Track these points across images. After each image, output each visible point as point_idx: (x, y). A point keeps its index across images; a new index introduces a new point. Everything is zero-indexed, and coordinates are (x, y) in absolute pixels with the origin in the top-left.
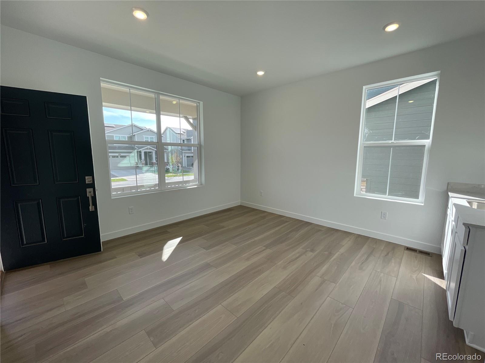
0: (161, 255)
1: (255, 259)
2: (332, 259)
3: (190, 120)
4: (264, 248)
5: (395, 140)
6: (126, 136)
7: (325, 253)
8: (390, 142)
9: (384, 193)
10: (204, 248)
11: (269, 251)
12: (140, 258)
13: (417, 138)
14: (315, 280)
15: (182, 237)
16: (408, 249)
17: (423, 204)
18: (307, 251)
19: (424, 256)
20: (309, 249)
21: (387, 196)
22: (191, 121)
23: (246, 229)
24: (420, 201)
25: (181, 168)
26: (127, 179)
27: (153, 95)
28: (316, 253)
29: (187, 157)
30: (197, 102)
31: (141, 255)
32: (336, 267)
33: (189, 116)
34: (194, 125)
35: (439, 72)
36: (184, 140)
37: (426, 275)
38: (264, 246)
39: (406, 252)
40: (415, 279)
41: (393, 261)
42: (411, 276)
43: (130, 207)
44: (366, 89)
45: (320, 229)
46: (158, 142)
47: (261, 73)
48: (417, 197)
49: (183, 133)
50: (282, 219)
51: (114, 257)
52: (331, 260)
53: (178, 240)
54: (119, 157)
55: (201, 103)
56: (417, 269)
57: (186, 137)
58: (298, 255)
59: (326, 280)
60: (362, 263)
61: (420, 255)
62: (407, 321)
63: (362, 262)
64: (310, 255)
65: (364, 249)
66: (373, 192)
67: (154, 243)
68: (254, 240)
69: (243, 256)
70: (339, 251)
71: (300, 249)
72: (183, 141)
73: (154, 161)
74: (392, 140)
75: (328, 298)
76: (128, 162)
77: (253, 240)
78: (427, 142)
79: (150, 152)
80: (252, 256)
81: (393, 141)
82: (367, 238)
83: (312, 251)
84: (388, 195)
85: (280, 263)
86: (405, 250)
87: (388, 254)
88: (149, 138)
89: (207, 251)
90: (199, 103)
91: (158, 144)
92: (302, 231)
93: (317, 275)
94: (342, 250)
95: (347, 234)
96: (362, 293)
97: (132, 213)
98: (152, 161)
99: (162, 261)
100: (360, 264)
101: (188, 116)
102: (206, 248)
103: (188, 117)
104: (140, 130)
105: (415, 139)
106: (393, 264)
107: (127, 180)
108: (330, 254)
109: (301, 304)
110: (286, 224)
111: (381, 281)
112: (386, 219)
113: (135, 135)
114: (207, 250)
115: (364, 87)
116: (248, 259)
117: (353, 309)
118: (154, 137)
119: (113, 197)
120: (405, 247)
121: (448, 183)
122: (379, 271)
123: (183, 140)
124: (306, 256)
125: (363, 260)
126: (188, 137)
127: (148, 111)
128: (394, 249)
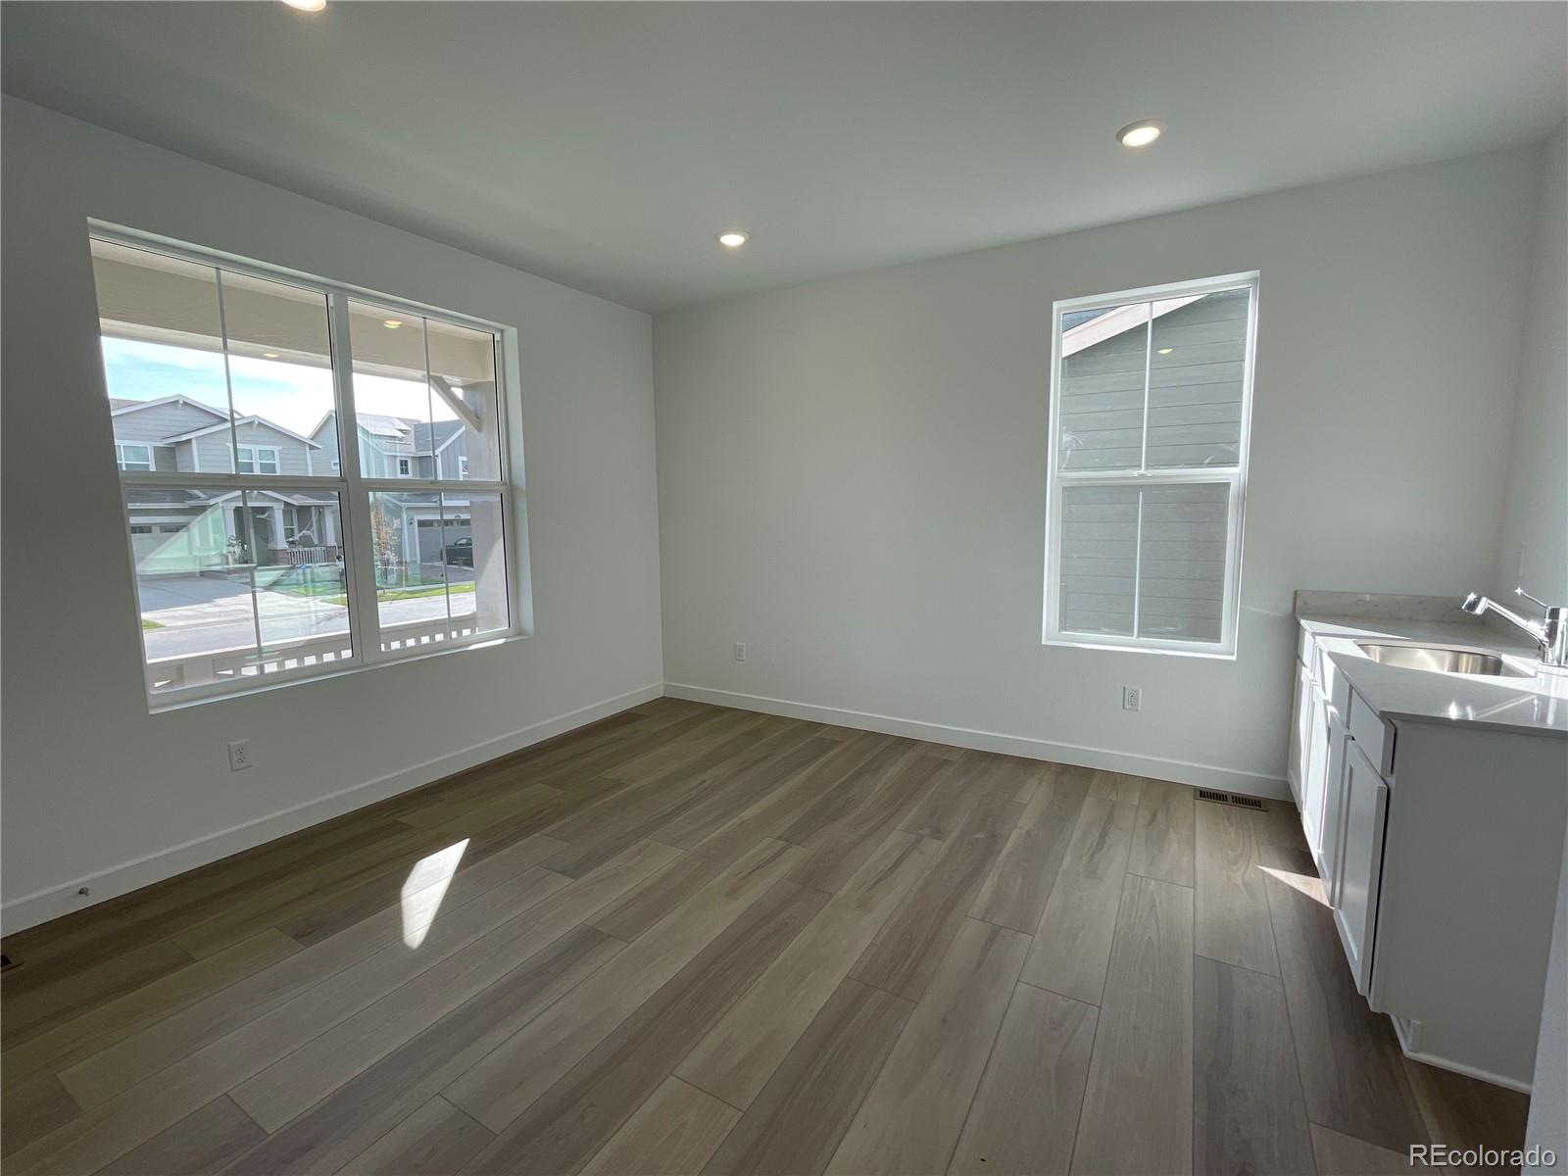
0: (397, 923)
1: (756, 891)
2: (1004, 853)
3: (453, 389)
4: (782, 844)
5: (1148, 467)
6: (149, 446)
7: (977, 836)
8: (1136, 473)
9: (1127, 629)
10: (563, 873)
11: (797, 856)
12: (303, 947)
13: (1206, 462)
14: (968, 933)
15: (468, 840)
16: (1205, 794)
17: (1234, 658)
18: (922, 837)
19: (1248, 811)
20: (927, 831)
21: (1134, 638)
22: (459, 393)
23: (705, 781)
24: (1223, 649)
25: (395, 568)
26: (161, 622)
27: (317, 297)
28: (948, 842)
29: (421, 524)
30: (493, 327)
31: (307, 933)
32: (1020, 880)
33: (451, 378)
34: (472, 409)
35: (1257, 273)
36: (406, 461)
37: (1264, 868)
38: (779, 838)
39: (1200, 803)
40: (1241, 885)
41: (1172, 836)
42: (1229, 878)
43: (232, 744)
44: (1059, 309)
45: (945, 758)
46: (342, 479)
47: (733, 240)
48: (1215, 637)
49: (400, 435)
50: (818, 735)
51: (186, 960)
52: (1000, 859)
53: (454, 853)
54: (156, 530)
55: (512, 332)
56: (1238, 852)
57: (414, 451)
58: (895, 855)
59: (1001, 927)
60: (1092, 855)
61: (1237, 811)
62: (1249, 1018)
63: (1091, 851)
64: (934, 849)
65: (1088, 811)
66: (1096, 629)
67: (352, 876)
68: (739, 822)
69: (715, 881)
70: (1019, 824)
71: (896, 836)
72: (404, 463)
73: (281, 543)
74: (1140, 466)
75: (1018, 987)
76: (186, 554)
77: (736, 820)
78: (1235, 475)
79: (263, 510)
80: (744, 878)
81: (1141, 472)
82: (1087, 773)
83: (938, 834)
84: (1139, 636)
85: (845, 889)
86: (1195, 799)
87: (1154, 815)
88: (256, 455)
89: (581, 880)
90: (502, 331)
91: (345, 484)
92: (894, 771)
93: (969, 914)
94: (1026, 822)
95: (1029, 765)
96: (1113, 954)
97: (243, 765)
98: (271, 546)
99: (406, 948)
100: (1086, 858)
101: (445, 377)
102: (575, 871)
103: (448, 378)
104: (209, 420)
105: (1200, 465)
106: (1174, 846)
107: (162, 626)
108: (994, 842)
109: (944, 1020)
110: (831, 753)
111: (1153, 906)
112: (1137, 710)
113: (189, 441)
114: (576, 878)
115: (1056, 305)
116: (733, 892)
117: (1100, 1008)
118: (276, 449)
119: (154, 707)
120: (1195, 789)
121: (1296, 592)
122: (1142, 873)
123: (401, 461)
124: (921, 853)
125: (1092, 845)
126: (420, 448)
127: (272, 351)
128: (1165, 799)
